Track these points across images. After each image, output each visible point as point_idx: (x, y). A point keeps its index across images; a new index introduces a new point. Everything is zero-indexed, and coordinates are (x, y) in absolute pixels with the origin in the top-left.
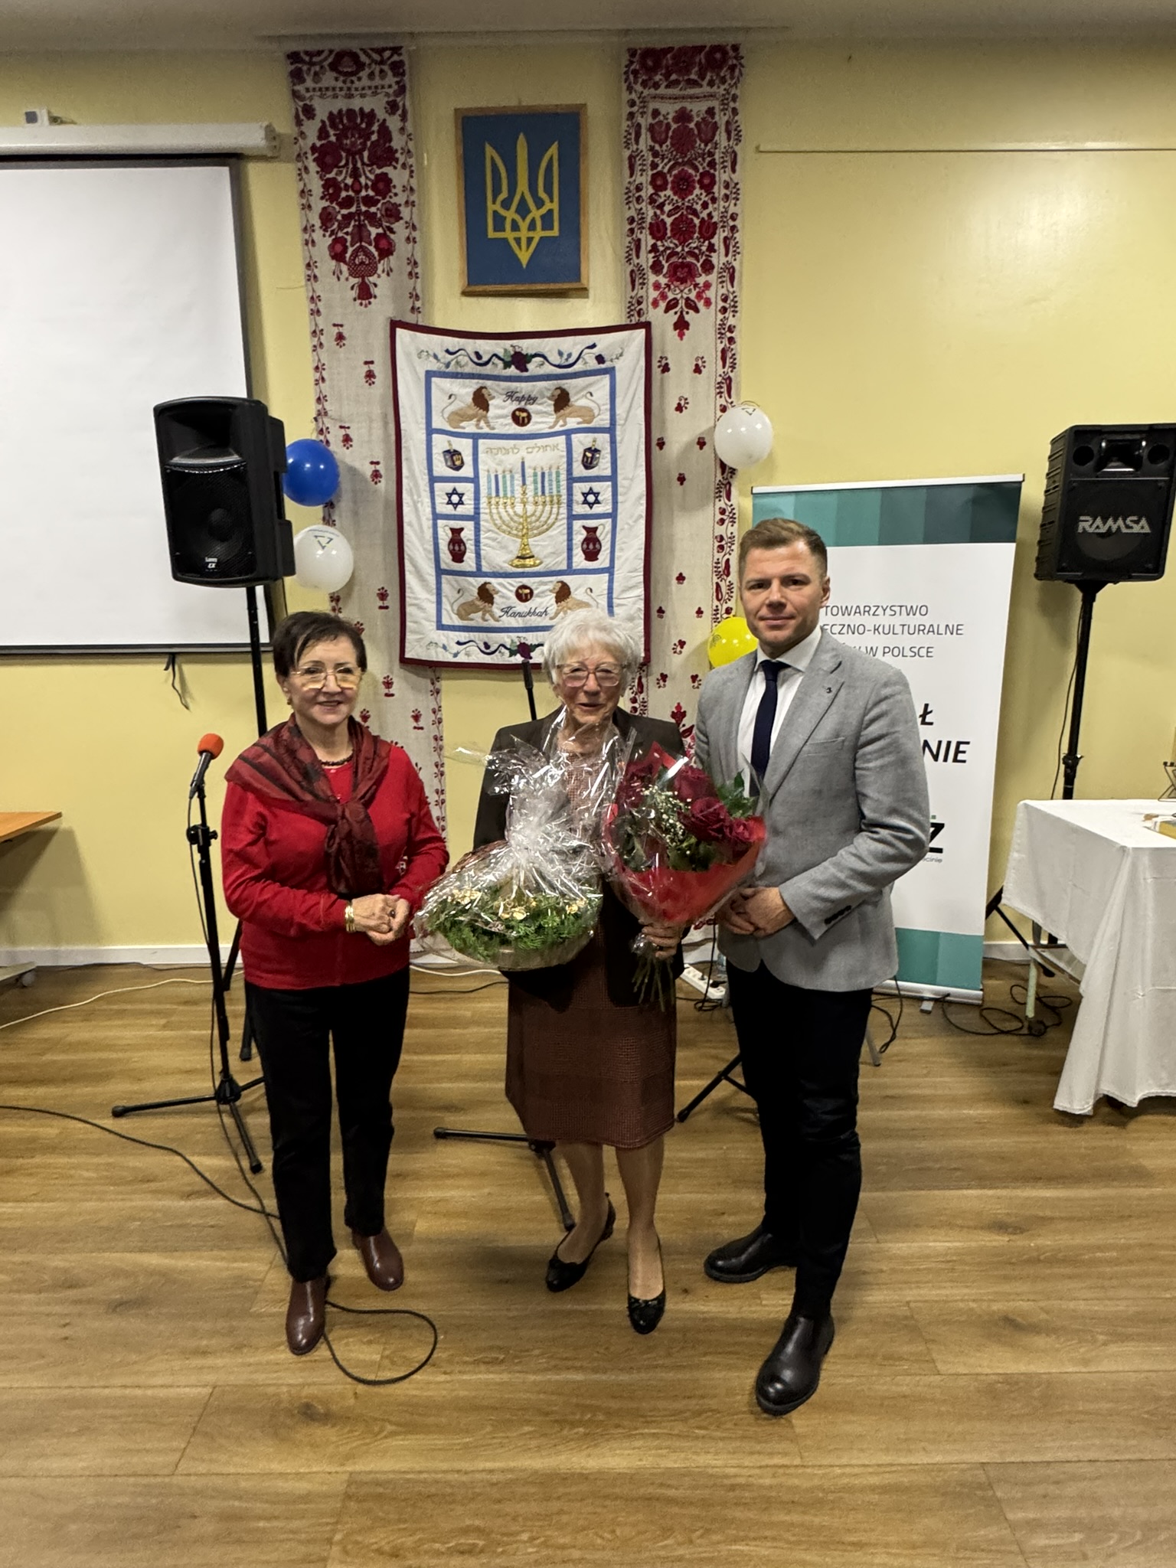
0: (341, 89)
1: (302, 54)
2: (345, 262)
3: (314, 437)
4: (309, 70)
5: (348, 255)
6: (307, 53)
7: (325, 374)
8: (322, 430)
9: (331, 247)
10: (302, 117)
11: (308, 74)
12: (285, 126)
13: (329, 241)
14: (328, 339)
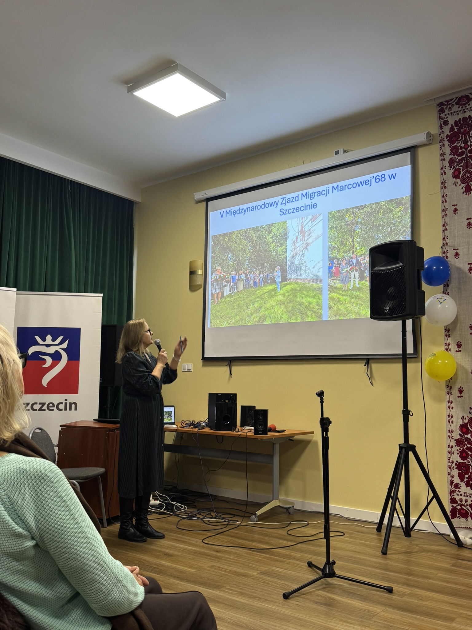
0: (461, 111)
1: (444, 102)
2: (459, 178)
3: (441, 255)
4: (447, 107)
5: (461, 175)
6: (446, 101)
7: (447, 227)
8: (445, 252)
9: (454, 173)
10: (443, 125)
11: (446, 109)
12: (435, 130)
13: (452, 171)
14: (450, 212)
